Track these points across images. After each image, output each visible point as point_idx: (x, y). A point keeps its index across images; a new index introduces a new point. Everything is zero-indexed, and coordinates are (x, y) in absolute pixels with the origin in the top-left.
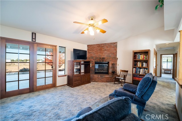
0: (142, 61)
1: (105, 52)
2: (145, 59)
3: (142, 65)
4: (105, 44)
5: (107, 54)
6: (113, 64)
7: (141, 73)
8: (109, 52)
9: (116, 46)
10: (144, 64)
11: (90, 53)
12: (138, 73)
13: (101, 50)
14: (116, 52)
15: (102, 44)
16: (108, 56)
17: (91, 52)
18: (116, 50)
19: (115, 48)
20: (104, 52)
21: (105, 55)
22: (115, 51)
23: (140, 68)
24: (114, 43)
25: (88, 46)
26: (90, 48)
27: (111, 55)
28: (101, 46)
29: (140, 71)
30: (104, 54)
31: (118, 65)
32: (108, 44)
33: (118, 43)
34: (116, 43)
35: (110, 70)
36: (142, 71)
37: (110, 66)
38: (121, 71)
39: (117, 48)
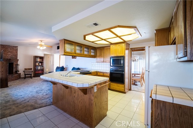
2: (40, 61)
3: (39, 64)
7: (39, 69)
9: (17, 49)
10: (40, 63)
12: (37, 69)
14: (17, 55)
18: (17, 53)
23: (38, 66)
28: (5, 47)
29: (38, 68)
34: (17, 47)
35: (14, 70)
36: (39, 68)
37: (14, 66)
38: (25, 69)
39: (17, 51)
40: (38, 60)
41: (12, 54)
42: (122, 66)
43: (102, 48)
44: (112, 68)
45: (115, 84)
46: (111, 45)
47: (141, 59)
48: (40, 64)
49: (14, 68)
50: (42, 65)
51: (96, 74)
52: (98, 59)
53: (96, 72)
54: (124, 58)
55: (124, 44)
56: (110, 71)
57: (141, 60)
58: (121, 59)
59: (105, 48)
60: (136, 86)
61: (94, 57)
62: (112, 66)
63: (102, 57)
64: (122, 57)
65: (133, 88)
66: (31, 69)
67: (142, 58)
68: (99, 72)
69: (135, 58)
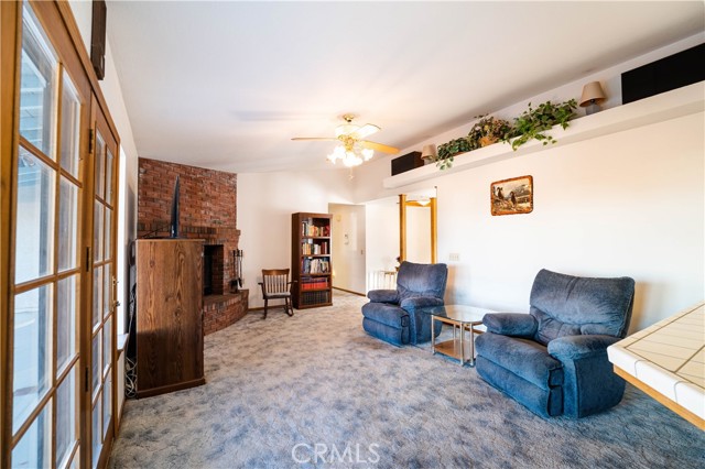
1: (208, 204)
3: (313, 250)
5: (212, 214)
7: (312, 272)
8: (217, 208)
9: (235, 188)
10: (316, 246)
11: (153, 200)
12: (307, 271)
13: (193, 192)
16: (215, 222)
17: (156, 195)
18: (234, 201)
19: (232, 194)
20: (203, 205)
21: (207, 216)
22: (231, 206)
23: (310, 258)
24: (230, 176)
25: (140, 165)
26: (150, 178)
27: (222, 218)
28: (194, 177)
29: (310, 267)
30: (203, 212)
32: (214, 174)
33: (238, 177)
34: (235, 175)
35: (226, 278)
36: (314, 267)
37: (226, 260)
38: (264, 272)
40: (311, 230)
48: (317, 249)
49: (225, 267)
50: (323, 251)
66: (286, 271)
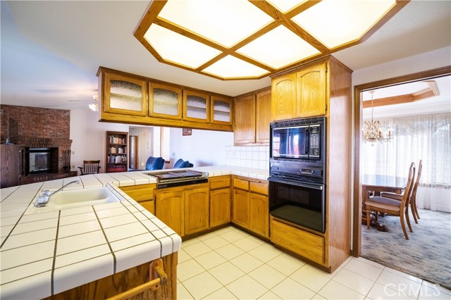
0: (117, 146)
1: (49, 127)
2: (120, 143)
3: (117, 151)
4: (47, 109)
5: (51, 131)
6: (64, 152)
7: (116, 162)
9: (69, 117)
10: (120, 149)
12: (113, 162)
13: (37, 121)
14: (69, 129)
15: (40, 109)
16: (53, 136)
18: (68, 124)
19: (67, 121)
20: (45, 127)
21: (48, 132)
22: (66, 127)
23: (115, 155)
24: (65, 111)
27: (59, 133)
28: (38, 113)
29: (115, 160)
30: (45, 130)
31: (73, 153)
32: (53, 110)
33: (71, 112)
34: (69, 111)
35: (61, 164)
36: (118, 159)
37: (60, 155)
38: (85, 162)
39: (69, 120)
40: (116, 141)
41: (55, 128)
42: (314, 160)
43: (249, 98)
44: (276, 164)
45: (289, 228)
46: (273, 79)
47: (404, 132)
48: (120, 151)
49: (60, 159)
50: (124, 151)
51: (229, 185)
52: (240, 134)
53: (230, 176)
54: (322, 124)
55: (321, 68)
56: (268, 176)
57: (402, 138)
58: (312, 129)
59: (258, 96)
60: (381, 234)
61: (228, 127)
62: (276, 158)
63: (249, 126)
64: (314, 120)
65: (367, 243)
66: (98, 162)
67: (408, 130)
68: (237, 177)
69: (380, 129)
